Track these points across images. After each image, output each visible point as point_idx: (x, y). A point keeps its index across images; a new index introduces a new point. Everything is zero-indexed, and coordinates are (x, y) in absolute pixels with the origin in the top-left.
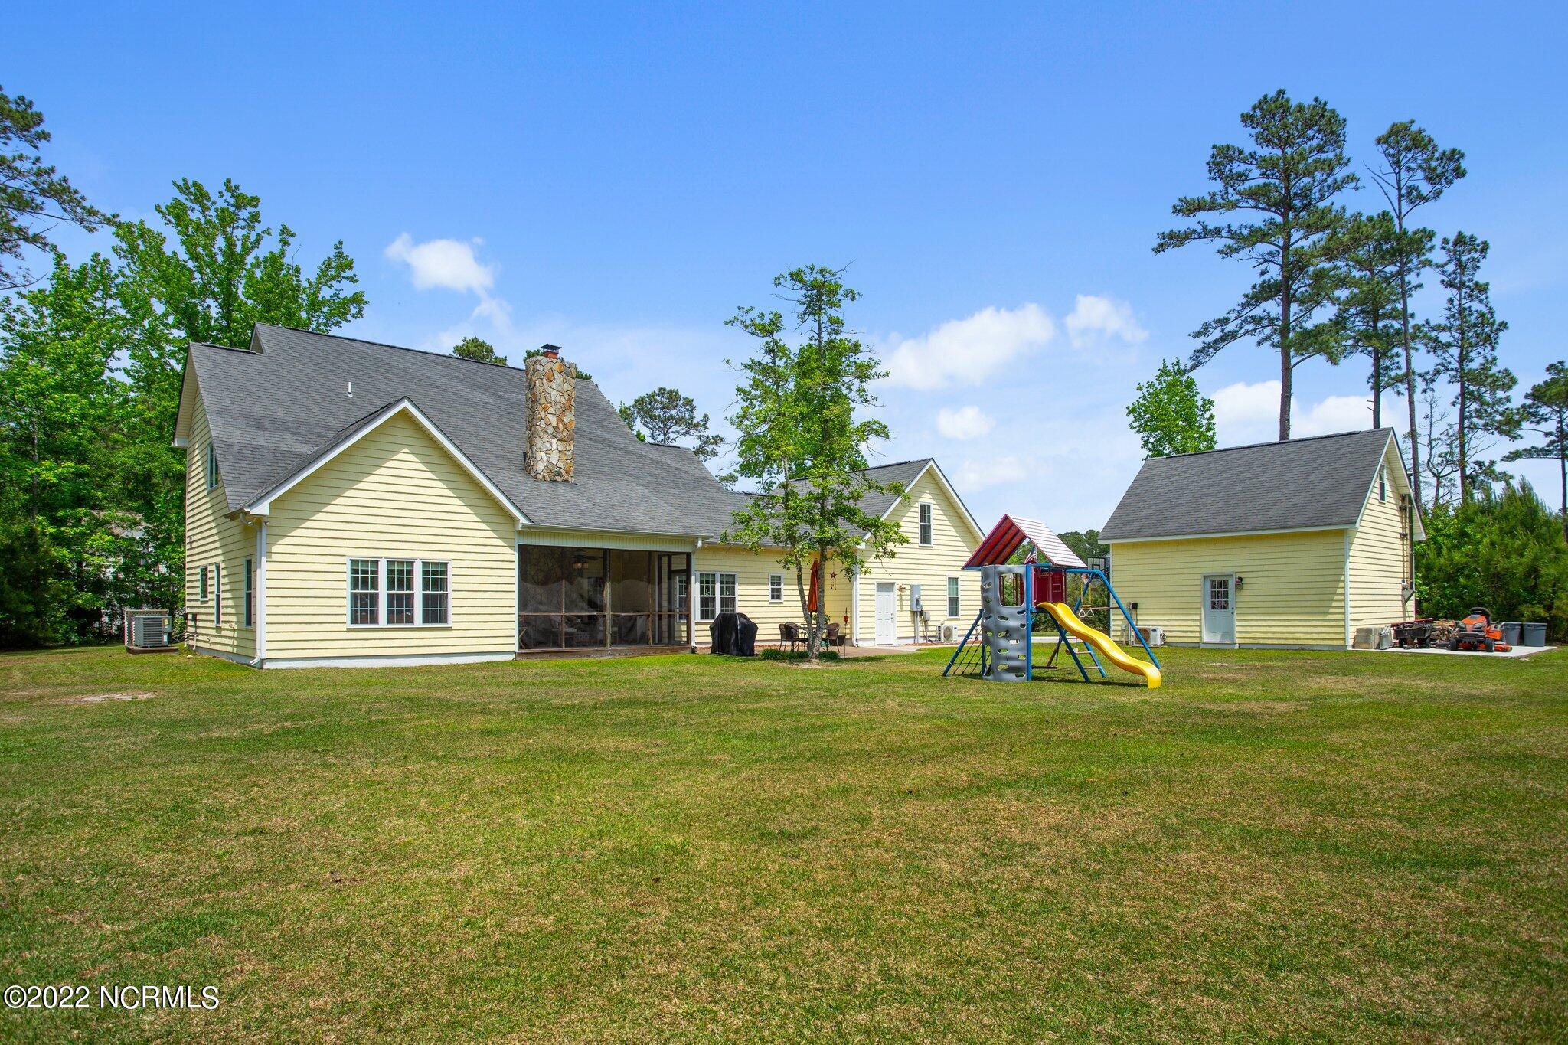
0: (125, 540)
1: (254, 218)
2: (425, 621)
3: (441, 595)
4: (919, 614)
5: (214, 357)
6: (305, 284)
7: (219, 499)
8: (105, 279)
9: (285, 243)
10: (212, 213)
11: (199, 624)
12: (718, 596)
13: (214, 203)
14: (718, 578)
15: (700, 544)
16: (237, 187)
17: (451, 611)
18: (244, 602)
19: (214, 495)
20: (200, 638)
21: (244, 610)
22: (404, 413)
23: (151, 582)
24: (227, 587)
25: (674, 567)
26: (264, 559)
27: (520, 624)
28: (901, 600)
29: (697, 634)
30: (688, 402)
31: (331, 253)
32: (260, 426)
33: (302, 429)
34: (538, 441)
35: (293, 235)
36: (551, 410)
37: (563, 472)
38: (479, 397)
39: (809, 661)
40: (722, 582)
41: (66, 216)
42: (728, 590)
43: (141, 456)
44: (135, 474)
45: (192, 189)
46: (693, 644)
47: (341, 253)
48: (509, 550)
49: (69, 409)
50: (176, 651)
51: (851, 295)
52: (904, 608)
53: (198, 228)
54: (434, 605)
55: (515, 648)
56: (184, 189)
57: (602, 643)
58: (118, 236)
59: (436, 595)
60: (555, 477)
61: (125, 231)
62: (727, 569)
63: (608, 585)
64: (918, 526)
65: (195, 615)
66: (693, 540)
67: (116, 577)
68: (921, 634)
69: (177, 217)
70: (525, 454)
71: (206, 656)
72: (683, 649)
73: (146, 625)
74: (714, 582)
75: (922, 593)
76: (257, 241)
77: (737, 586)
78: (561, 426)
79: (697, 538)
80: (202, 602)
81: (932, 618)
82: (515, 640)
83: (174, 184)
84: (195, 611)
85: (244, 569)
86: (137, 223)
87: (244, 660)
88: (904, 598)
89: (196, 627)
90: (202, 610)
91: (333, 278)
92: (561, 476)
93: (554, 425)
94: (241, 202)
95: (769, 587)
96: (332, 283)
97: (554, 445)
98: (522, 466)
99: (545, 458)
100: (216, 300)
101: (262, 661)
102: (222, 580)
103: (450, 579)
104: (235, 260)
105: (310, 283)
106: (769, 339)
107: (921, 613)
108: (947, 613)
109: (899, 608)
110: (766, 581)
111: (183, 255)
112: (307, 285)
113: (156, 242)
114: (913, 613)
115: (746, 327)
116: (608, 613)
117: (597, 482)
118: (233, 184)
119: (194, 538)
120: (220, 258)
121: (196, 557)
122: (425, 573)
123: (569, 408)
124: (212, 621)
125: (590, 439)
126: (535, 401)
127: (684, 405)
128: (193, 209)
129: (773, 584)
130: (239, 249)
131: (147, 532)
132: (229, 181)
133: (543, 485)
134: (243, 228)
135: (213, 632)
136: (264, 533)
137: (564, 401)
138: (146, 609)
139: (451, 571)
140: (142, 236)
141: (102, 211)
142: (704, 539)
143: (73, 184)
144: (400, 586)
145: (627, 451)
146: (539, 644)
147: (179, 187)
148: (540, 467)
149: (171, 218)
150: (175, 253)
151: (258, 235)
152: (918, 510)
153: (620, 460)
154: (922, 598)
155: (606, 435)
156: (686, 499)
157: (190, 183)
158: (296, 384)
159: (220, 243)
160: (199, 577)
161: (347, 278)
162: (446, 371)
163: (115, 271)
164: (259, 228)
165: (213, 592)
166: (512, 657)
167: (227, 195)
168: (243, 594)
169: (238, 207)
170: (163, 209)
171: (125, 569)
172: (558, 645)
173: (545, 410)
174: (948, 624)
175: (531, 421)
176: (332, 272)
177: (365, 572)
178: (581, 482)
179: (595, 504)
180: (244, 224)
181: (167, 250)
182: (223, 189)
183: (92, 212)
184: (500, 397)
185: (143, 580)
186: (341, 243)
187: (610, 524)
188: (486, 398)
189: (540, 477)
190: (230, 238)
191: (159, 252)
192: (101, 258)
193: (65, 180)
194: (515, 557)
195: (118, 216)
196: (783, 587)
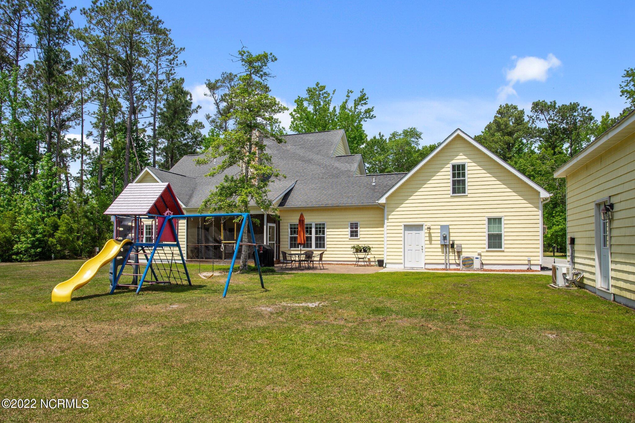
4: (450, 247)
12: (313, 235)
14: (314, 226)
28: (430, 237)
40: (316, 228)
42: (320, 231)
52: (434, 242)
62: (320, 221)
64: (451, 181)
68: (452, 262)
74: (311, 228)
75: (453, 231)
77: (326, 230)
81: (466, 250)
88: (433, 235)
95: (349, 230)
107: (453, 246)
108: (486, 246)
109: (428, 242)
110: (347, 226)
116: (223, 244)
129: (352, 228)
152: (450, 169)
154: (453, 235)
194: (185, 222)
196: (359, 229)
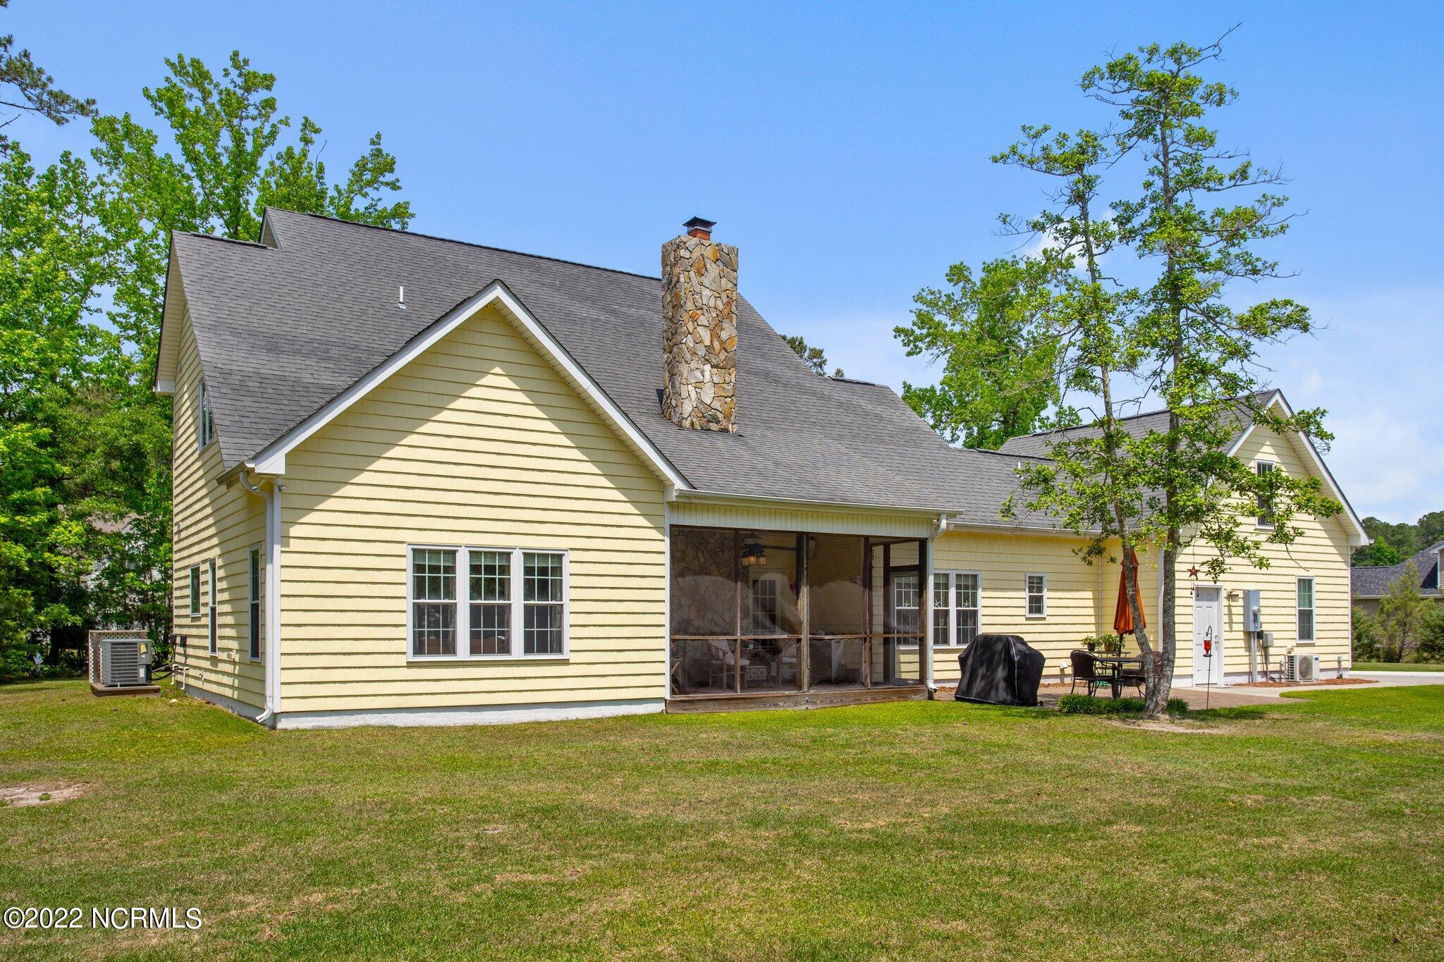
0: (108, 536)
1: (269, 104)
2: (529, 649)
3: (552, 607)
4: (1257, 637)
5: (206, 251)
6: (332, 193)
7: (214, 461)
8: (77, 185)
9: (306, 141)
10: (215, 99)
11: (190, 651)
12: (953, 608)
13: (216, 86)
14: (953, 580)
15: (944, 523)
16: (246, 62)
17: (568, 633)
18: (247, 618)
19: (207, 456)
20: (192, 672)
21: (247, 632)
22: (495, 308)
23: (142, 592)
24: (226, 596)
25: (894, 563)
26: (277, 548)
27: (673, 654)
28: (1230, 614)
29: (937, 666)
30: (817, 354)
31: (367, 150)
32: (273, 347)
33: (334, 352)
34: (684, 368)
35: (317, 131)
36: (703, 320)
37: (720, 416)
38: (583, 311)
39: (1151, 717)
40: (958, 587)
41: (30, 105)
42: (966, 599)
43: (127, 424)
44: (119, 449)
45: (190, 69)
46: (931, 685)
47: (380, 151)
48: (655, 534)
49: (21, 350)
50: (157, 691)
51: (1216, 97)
52: (1235, 627)
53: (197, 118)
54: (542, 623)
55: (666, 693)
56: (179, 68)
57: (794, 682)
58: (97, 134)
59: (545, 607)
60: (709, 423)
61: (105, 128)
62: (966, 568)
63: (805, 590)
65: (184, 638)
66: (930, 518)
67: (100, 586)
68: (1259, 668)
69: (171, 104)
70: (660, 393)
71: (197, 701)
72: (916, 692)
73: (115, 655)
74: (949, 586)
75: (1262, 602)
76: (273, 134)
77: (980, 593)
78: (717, 345)
79: (939, 515)
80: (194, 619)
81: (1276, 643)
82: (666, 680)
83: (167, 61)
84: (185, 631)
85: (247, 566)
86: (121, 117)
87: (249, 713)
88: (1234, 610)
89: (186, 656)
90: (194, 631)
91: (369, 184)
92: (718, 422)
93: (707, 343)
94: (252, 82)
96: (369, 190)
97: (707, 374)
98: (657, 409)
99: (693, 395)
100: (222, 216)
101: (275, 716)
102: (219, 586)
103: (567, 581)
104: (244, 163)
105: (339, 192)
106: (1076, 177)
107: (1260, 635)
108: (1296, 635)
109: (1227, 627)
110: (1022, 585)
111: (179, 158)
112: (336, 195)
113: (145, 142)
114: (1248, 634)
115: (1031, 163)
116: (805, 636)
117: (768, 433)
118: (241, 58)
119: (183, 525)
120: (225, 160)
121: (185, 553)
122: (529, 570)
123: (729, 316)
124: (205, 648)
125: (748, 372)
126: (677, 306)
127: (811, 358)
128: (191, 96)
129: (1031, 589)
130: (249, 146)
131: (137, 526)
132: (236, 54)
133: (693, 436)
134: (254, 119)
135: (207, 664)
136: (278, 502)
137: (721, 307)
138: (114, 629)
139: (567, 568)
140: (127, 135)
141: (74, 96)
142: (951, 515)
143: (37, 62)
144: (490, 593)
145: (803, 390)
146: (702, 685)
147: (172, 65)
148: (687, 408)
149: (162, 105)
150: (168, 156)
151: (274, 126)
152: (1255, 472)
153: (793, 402)
154: (1264, 611)
155: (770, 367)
156: (897, 459)
157: (187, 61)
158: (324, 289)
159: (226, 139)
160: (189, 582)
161: (387, 184)
162: (535, 276)
163: (92, 178)
164: (274, 118)
165: (206, 604)
166: (660, 707)
167: (234, 73)
168: (247, 605)
169: (248, 89)
170: (154, 94)
171: (110, 574)
172: (731, 687)
173: (694, 319)
174: (1299, 652)
175: (671, 340)
176: (368, 176)
177: (435, 569)
178: (748, 432)
179: (776, 464)
180: (255, 112)
181: (159, 151)
182: (228, 64)
183: (61, 98)
184: (614, 312)
185: (132, 590)
186: (379, 136)
187: (805, 493)
188: (594, 314)
189: (687, 423)
190: (238, 132)
191: (149, 154)
192: (72, 158)
193: (26, 55)
194: (665, 546)
195: (94, 102)
196: (1045, 593)
